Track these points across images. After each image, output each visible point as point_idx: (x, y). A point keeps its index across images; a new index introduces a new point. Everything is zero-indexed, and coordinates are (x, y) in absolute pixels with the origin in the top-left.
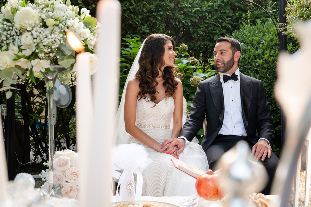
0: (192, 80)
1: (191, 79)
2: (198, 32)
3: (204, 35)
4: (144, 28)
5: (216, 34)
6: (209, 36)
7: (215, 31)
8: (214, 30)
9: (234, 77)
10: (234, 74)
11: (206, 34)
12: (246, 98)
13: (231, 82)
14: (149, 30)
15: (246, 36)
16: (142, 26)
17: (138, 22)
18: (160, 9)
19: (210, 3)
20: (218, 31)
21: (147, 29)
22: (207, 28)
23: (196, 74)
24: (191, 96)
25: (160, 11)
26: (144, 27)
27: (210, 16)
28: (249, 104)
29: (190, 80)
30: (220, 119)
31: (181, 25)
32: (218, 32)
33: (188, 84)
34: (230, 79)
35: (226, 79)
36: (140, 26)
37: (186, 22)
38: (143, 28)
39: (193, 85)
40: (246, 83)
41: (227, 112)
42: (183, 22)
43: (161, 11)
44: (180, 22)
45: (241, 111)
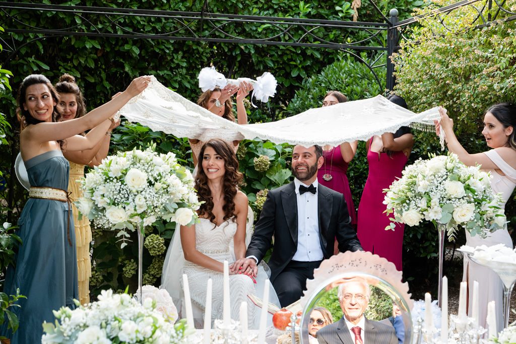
0: (257, 162)
1: (256, 159)
2: (265, 62)
3: (276, 67)
4: (177, 59)
5: (296, 66)
6: (284, 68)
7: (295, 61)
8: (292, 60)
9: (312, 190)
10: (312, 185)
11: (279, 66)
12: (325, 217)
13: (308, 194)
14: (186, 62)
15: (343, 82)
16: (174, 55)
17: (168, 49)
18: (205, 27)
19: (289, 15)
20: (299, 62)
21: (184, 62)
22: (280, 56)
23: (263, 151)
24: (254, 185)
25: (204, 30)
26: (178, 57)
27: (287, 38)
28: (328, 224)
29: (255, 162)
30: (294, 241)
31: (239, 53)
32: (299, 65)
33: (250, 165)
34: (307, 191)
35: (303, 190)
36: (171, 54)
37: (246, 47)
38: (176, 57)
39: (258, 170)
40: (325, 197)
41: (301, 232)
42: (243, 47)
43: (206, 29)
44: (237, 47)
45: (318, 231)
